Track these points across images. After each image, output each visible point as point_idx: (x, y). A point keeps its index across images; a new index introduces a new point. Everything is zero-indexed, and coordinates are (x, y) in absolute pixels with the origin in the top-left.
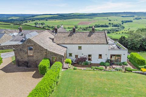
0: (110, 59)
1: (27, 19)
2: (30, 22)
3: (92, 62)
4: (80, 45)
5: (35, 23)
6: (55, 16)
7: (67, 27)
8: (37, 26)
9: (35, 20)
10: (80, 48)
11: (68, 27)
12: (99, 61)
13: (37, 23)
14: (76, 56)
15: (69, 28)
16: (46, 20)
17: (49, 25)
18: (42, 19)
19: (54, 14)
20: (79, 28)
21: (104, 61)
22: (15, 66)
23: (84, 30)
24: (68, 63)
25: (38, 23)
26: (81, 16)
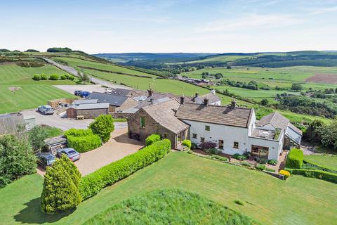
0: (250, 151)
1: (190, 65)
2: (193, 70)
3: (223, 151)
4: (208, 125)
5: (203, 74)
6: (250, 57)
7: (273, 85)
8: (205, 80)
9: (203, 68)
10: (208, 128)
11: (275, 86)
12: (234, 151)
13: (207, 74)
14: (203, 139)
15: (279, 89)
16: (229, 68)
17: (230, 80)
18: (220, 65)
19: (249, 54)
20: (304, 91)
21: (241, 153)
22: (127, 138)
23: (318, 96)
24: (185, 145)
25: (210, 73)
26: (321, 60)
